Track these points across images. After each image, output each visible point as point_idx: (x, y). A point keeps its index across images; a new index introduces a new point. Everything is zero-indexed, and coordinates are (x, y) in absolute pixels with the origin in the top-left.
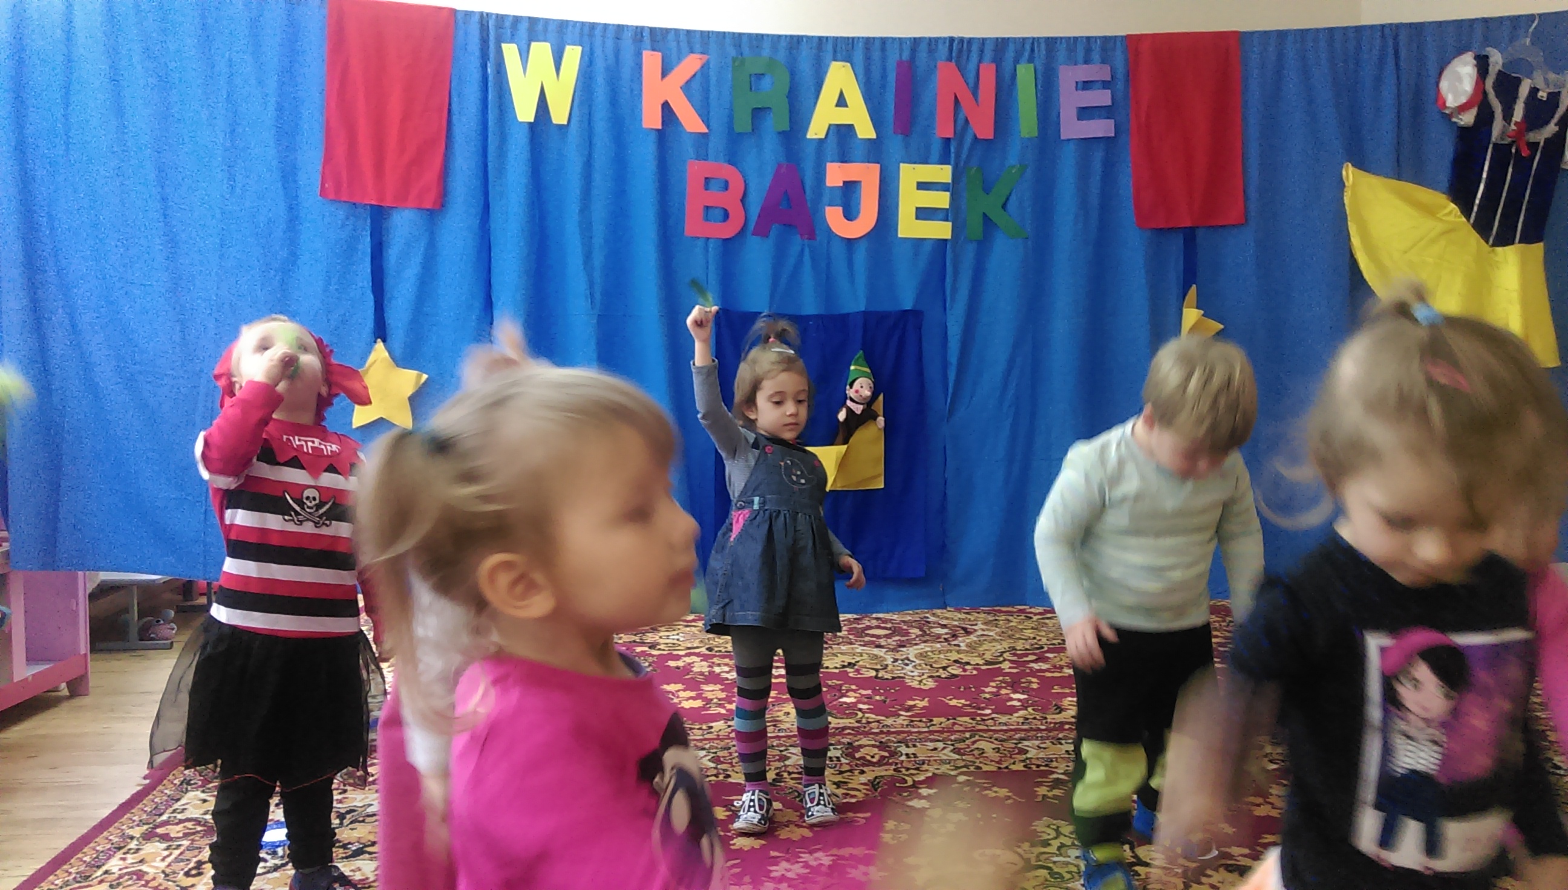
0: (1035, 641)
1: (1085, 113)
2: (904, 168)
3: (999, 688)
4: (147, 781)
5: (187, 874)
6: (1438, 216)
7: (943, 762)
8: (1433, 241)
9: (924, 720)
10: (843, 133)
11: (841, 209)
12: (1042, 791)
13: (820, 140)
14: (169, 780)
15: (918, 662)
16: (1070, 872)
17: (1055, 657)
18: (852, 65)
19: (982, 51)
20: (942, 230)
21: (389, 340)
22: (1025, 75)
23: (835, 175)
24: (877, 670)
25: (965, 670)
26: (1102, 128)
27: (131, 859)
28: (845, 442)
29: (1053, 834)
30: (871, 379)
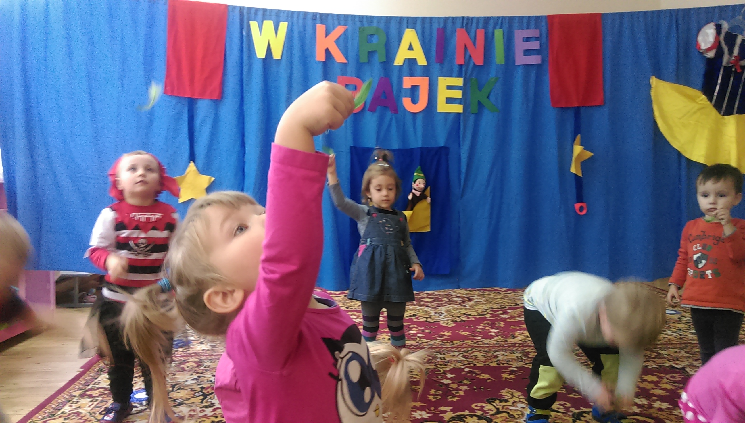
0: (502, 304)
1: (527, 52)
2: (440, 79)
3: (485, 326)
4: (82, 370)
5: (101, 413)
6: (697, 101)
7: (458, 362)
8: (695, 113)
9: (449, 341)
10: (411, 62)
11: (410, 99)
12: (505, 376)
13: (400, 65)
14: (92, 369)
15: (446, 314)
16: (518, 415)
17: (512, 312)
18: (416, 30)
19: (478, 23)
20: (458, 108)
21: (196, 161)
22: (499, 34)
23: (408, 82)
24: (427, 318)
25: (468, 318)
26: (535, 59)
27: (74, 406)
28: (412, 210)
29: (511, 396)
30: (423, 179)
